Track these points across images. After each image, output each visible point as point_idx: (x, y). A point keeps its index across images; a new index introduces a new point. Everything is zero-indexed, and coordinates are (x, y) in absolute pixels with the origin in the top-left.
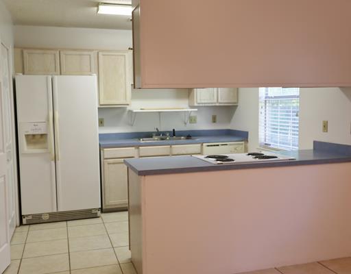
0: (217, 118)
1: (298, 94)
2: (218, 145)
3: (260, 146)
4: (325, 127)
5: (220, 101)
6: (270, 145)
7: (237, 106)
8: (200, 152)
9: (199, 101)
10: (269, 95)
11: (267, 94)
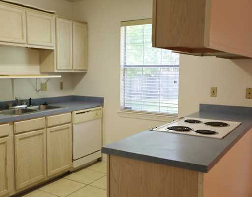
0: (64, 86)
1: (178, 63)
2: (84, 112)
3: (122, 110)
4: (214, 92)
5: (75, 68)
6: (131, 108)
7: (85, 73)
8: (70, 121)
9: (58, 68)
10: (127, 64)
11: (125, 63)
